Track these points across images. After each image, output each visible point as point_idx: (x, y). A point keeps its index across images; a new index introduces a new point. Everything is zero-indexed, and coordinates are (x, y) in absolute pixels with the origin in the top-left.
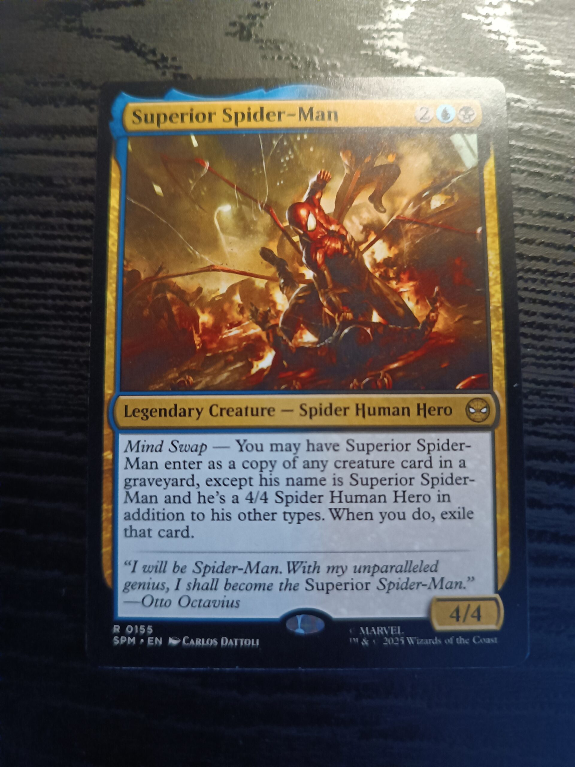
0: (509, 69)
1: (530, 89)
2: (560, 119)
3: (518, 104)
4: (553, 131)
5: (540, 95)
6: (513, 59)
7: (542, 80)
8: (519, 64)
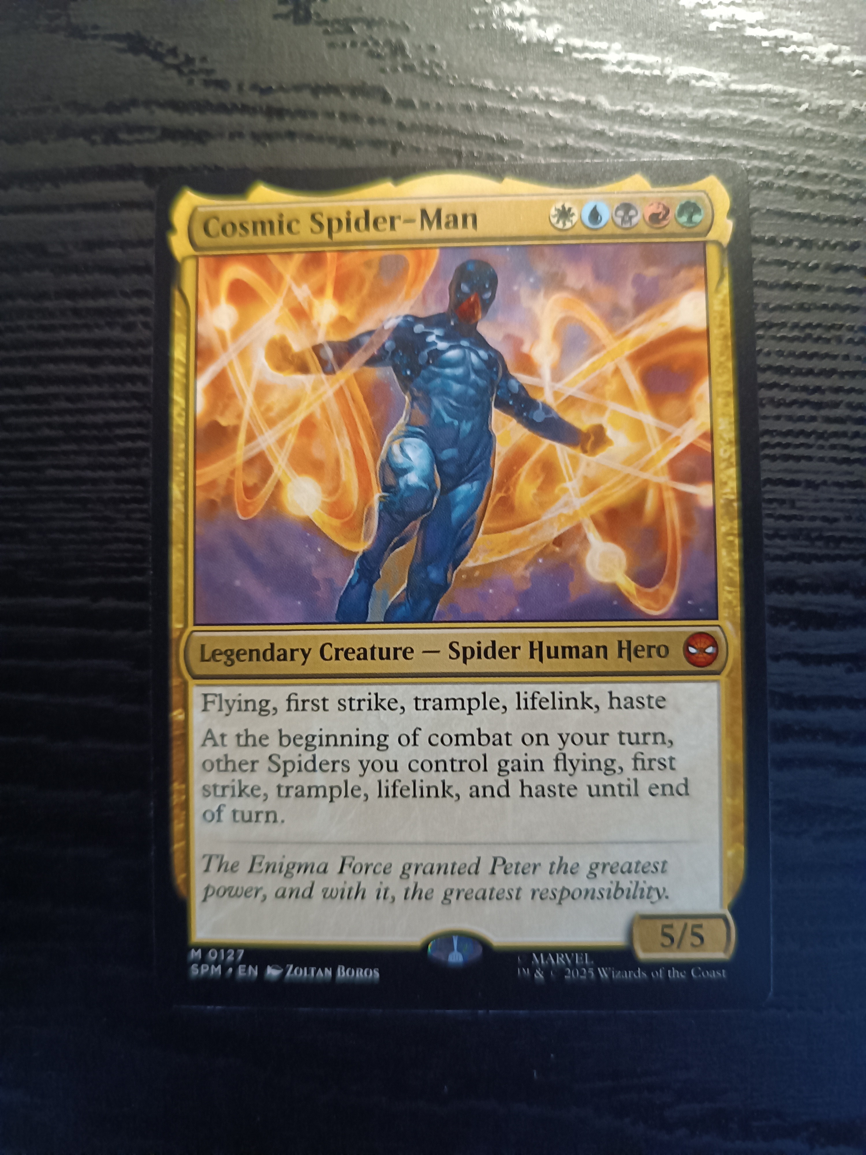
0: (686, 33)
1: (719, 59)
2: (763, 99)
3: (703, 83)
4: (755, 117)
5: (732, 66)
6: (691, 16)
7: (735, 44)
8: (700, 23)
